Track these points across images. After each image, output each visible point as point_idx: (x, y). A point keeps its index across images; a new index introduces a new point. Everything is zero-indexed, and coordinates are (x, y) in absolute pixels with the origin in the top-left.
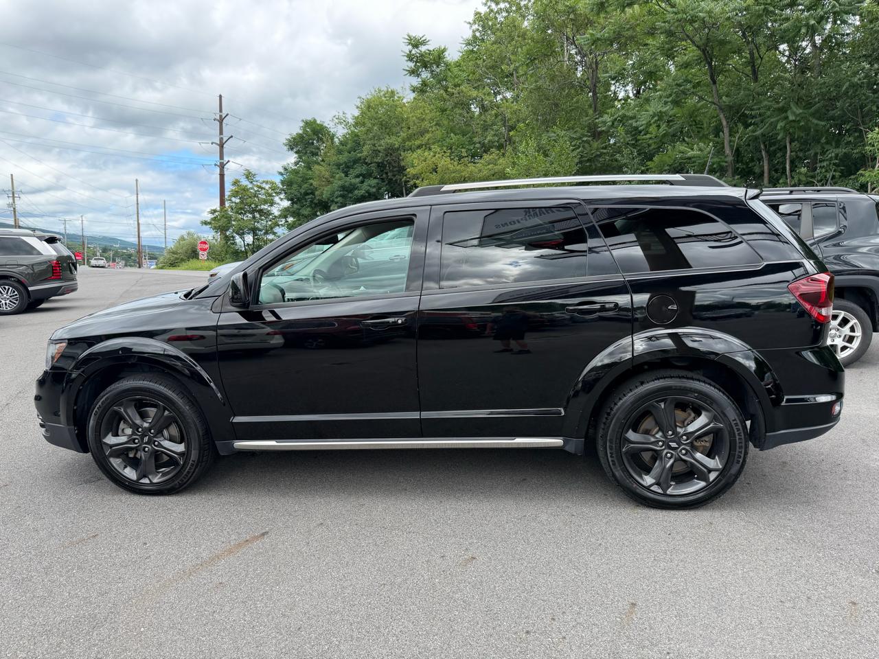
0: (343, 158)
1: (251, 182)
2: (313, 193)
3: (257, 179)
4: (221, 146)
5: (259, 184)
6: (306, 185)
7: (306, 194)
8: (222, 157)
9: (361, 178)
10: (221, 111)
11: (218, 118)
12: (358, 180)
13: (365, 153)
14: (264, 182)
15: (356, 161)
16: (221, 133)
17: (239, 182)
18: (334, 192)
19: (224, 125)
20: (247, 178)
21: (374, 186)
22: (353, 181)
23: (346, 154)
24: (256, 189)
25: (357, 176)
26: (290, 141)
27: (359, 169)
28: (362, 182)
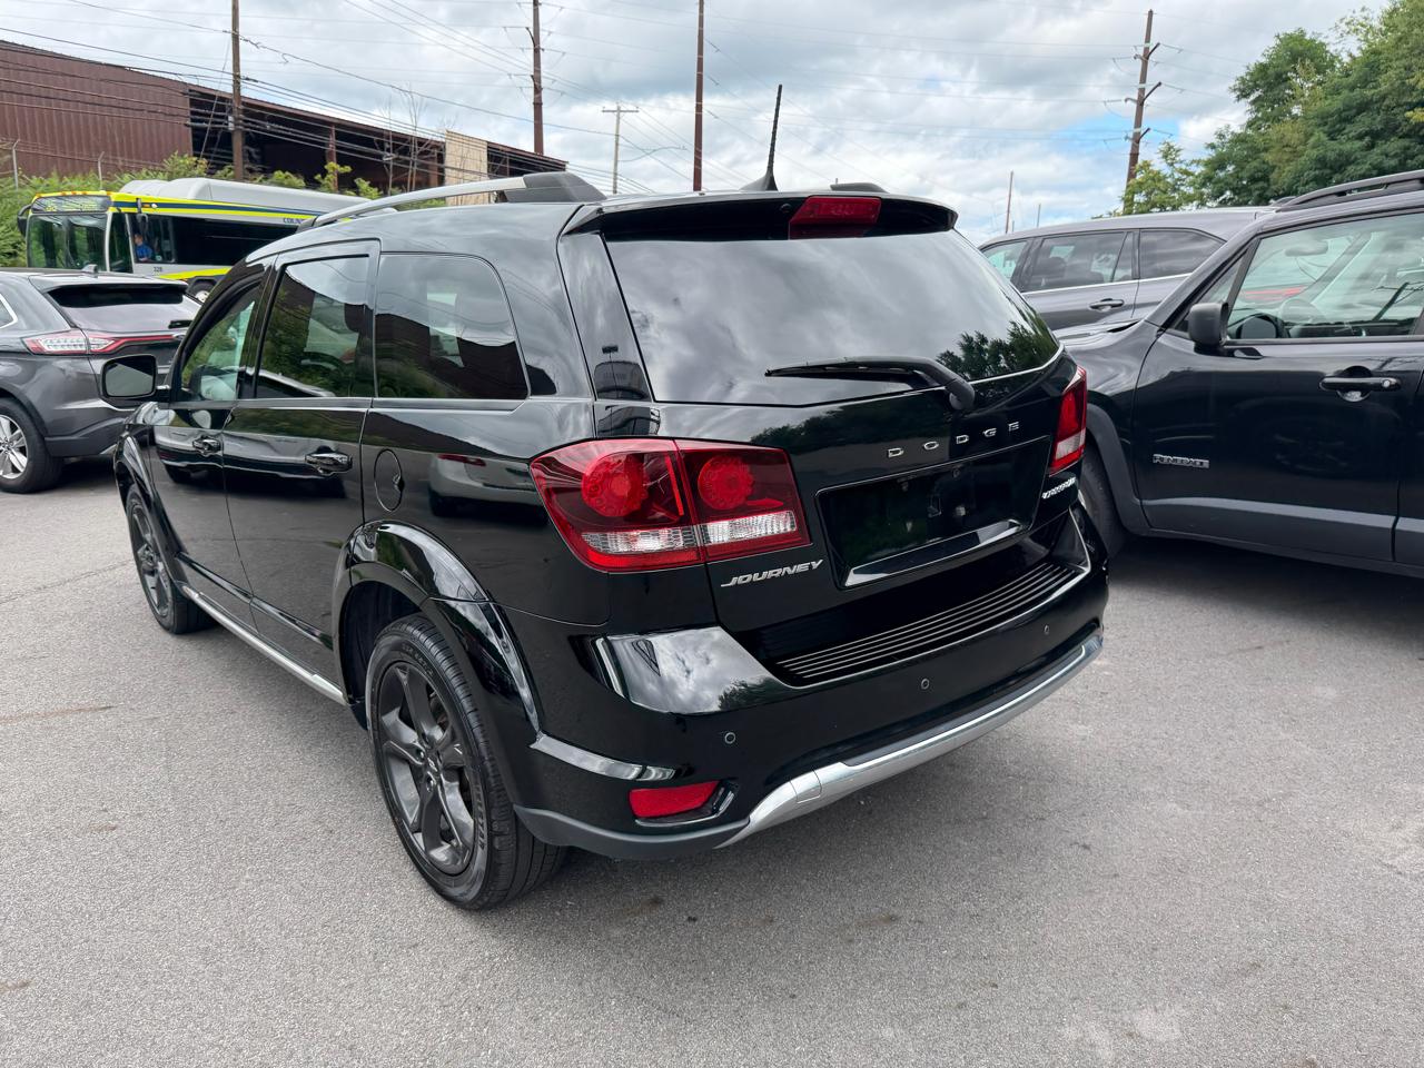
0: (1337, 103)
1: (1172, 164)
2: (1265, 178)
3: (1181, 158)
4: (1140, 103)
5: (1184, 167)
6: (1255, 164)
7: (1253, 180)
8: (1138, 123)
9: (1367, 139)
10: (1148, 39)
11: (1141, 53)
12: (1358, 144)
13: (1384, 88)
14: (1193, 162)
15: (1364, 107)
16: (1143, 80)
17: (1149, 165)
18: (1301, 173)
19: (1150, 64)
20: (1165, 157)
21: (1396, 155)
22: (1348, 147)
23: (1345, 93)
24: (1177, 176)
25: (1360, 137)
26: (1243, 80)
27: (1363, 123)
28: (1371, 146)
